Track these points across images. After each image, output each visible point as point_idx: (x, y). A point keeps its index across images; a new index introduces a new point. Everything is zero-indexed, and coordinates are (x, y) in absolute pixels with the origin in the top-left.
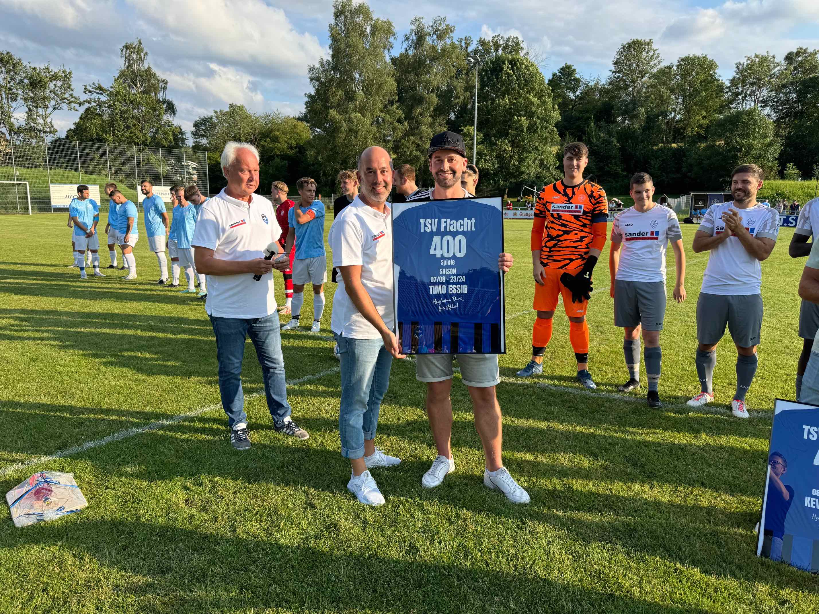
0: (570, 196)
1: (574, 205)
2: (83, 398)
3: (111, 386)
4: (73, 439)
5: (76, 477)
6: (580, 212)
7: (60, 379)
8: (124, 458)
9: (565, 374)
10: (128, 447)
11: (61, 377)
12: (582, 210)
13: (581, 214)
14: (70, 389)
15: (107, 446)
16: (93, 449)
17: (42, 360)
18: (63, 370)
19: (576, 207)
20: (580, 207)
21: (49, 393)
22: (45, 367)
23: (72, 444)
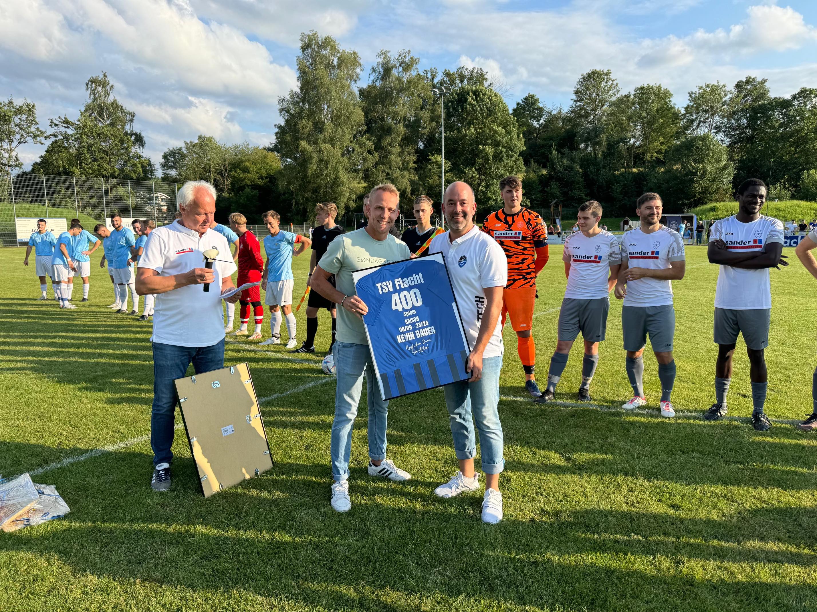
0: (510, 223)
1: (514, 232)
2: (60, 421)
3: (87, 409)
4: (53, 456)
5: (57, 489)
6: (519, 238)
7: (37, 404)
8: (102, 471)
9: (515, 385)
10: (106, 461)
11: (38, 402)
12: (521, 236)
13: (521, 239)
14: (48, 412)
15: (86, 461)
16: (72, 464)
17: (18, 388)
18: (40, 396)
19: (516, 233)
20: (519, 234)
21: (27, 416)
22: (22, 394)
23: (52, 461)
